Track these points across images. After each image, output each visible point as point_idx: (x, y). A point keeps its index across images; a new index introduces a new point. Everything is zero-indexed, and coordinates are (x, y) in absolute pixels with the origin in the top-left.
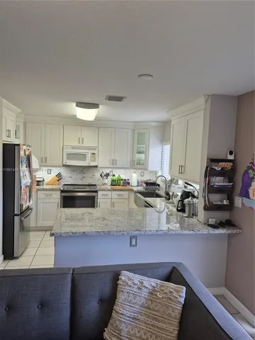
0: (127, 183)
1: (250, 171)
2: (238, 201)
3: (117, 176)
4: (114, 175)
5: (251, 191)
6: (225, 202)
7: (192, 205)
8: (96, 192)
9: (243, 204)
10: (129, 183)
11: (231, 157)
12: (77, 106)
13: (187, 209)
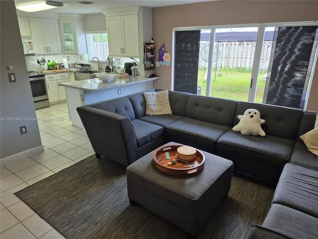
0: (62, 66)
1: (163, 48)
2: (158, 64)
3: (51, 61)
4: (49, 61)
5: (164, 57)
6: (152, 65)
7: (135, 70)
8: (43, 76)
9: (160, 65)
10: (64, 67)
11: (152, 42)
12: (47, 3)
13: (133, 72)
